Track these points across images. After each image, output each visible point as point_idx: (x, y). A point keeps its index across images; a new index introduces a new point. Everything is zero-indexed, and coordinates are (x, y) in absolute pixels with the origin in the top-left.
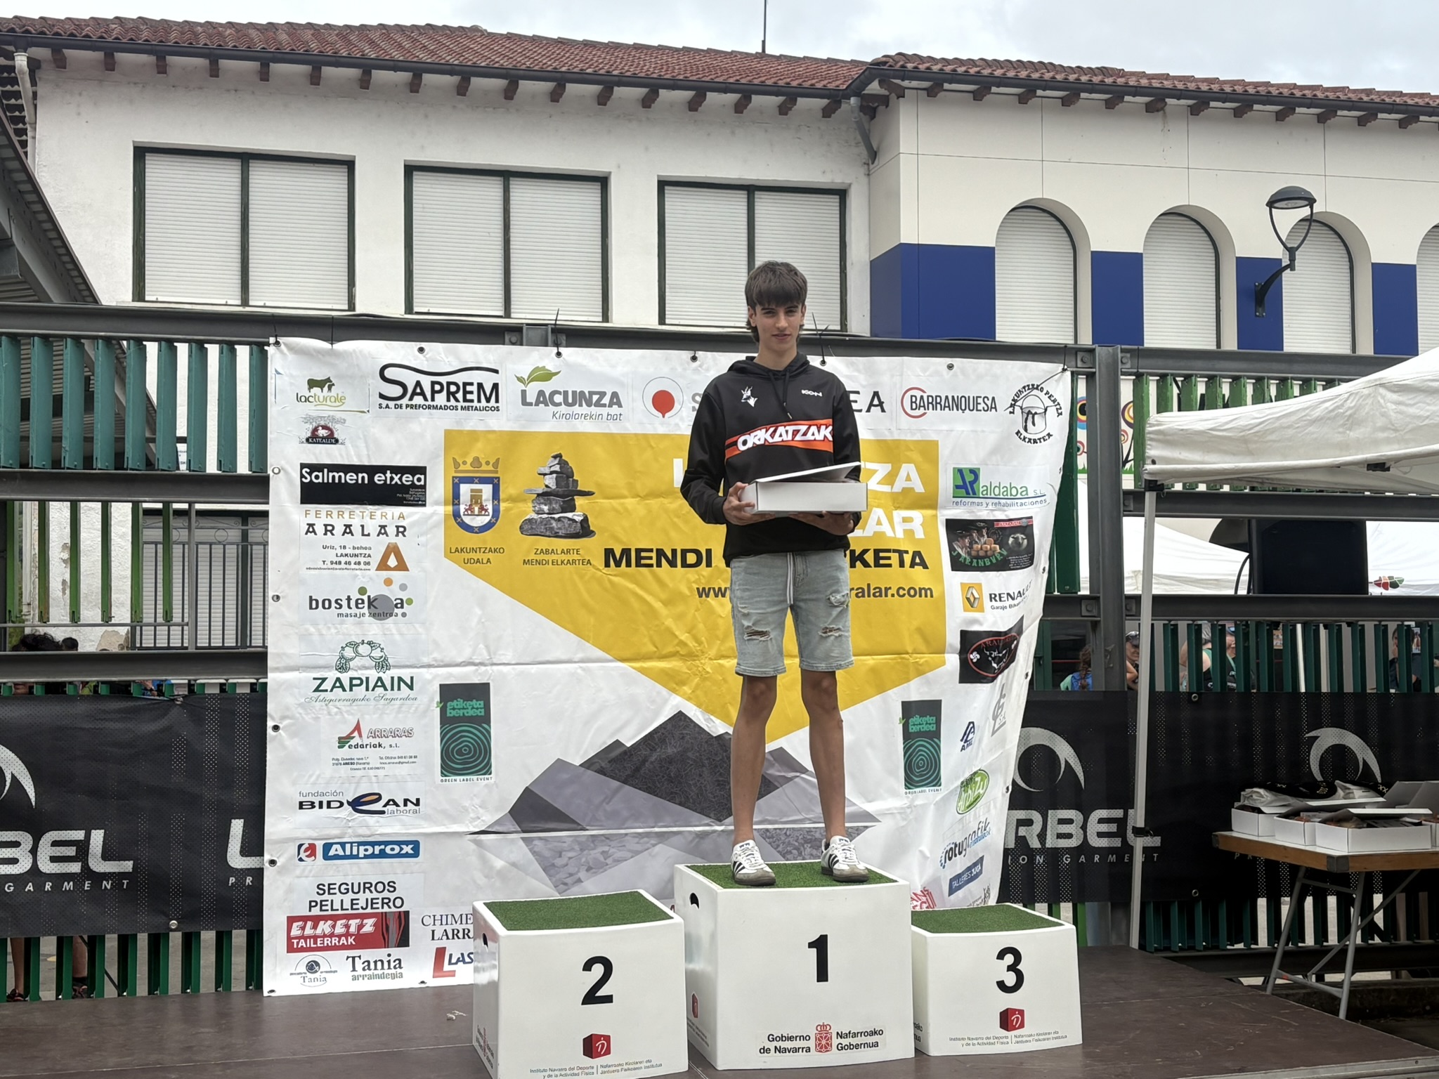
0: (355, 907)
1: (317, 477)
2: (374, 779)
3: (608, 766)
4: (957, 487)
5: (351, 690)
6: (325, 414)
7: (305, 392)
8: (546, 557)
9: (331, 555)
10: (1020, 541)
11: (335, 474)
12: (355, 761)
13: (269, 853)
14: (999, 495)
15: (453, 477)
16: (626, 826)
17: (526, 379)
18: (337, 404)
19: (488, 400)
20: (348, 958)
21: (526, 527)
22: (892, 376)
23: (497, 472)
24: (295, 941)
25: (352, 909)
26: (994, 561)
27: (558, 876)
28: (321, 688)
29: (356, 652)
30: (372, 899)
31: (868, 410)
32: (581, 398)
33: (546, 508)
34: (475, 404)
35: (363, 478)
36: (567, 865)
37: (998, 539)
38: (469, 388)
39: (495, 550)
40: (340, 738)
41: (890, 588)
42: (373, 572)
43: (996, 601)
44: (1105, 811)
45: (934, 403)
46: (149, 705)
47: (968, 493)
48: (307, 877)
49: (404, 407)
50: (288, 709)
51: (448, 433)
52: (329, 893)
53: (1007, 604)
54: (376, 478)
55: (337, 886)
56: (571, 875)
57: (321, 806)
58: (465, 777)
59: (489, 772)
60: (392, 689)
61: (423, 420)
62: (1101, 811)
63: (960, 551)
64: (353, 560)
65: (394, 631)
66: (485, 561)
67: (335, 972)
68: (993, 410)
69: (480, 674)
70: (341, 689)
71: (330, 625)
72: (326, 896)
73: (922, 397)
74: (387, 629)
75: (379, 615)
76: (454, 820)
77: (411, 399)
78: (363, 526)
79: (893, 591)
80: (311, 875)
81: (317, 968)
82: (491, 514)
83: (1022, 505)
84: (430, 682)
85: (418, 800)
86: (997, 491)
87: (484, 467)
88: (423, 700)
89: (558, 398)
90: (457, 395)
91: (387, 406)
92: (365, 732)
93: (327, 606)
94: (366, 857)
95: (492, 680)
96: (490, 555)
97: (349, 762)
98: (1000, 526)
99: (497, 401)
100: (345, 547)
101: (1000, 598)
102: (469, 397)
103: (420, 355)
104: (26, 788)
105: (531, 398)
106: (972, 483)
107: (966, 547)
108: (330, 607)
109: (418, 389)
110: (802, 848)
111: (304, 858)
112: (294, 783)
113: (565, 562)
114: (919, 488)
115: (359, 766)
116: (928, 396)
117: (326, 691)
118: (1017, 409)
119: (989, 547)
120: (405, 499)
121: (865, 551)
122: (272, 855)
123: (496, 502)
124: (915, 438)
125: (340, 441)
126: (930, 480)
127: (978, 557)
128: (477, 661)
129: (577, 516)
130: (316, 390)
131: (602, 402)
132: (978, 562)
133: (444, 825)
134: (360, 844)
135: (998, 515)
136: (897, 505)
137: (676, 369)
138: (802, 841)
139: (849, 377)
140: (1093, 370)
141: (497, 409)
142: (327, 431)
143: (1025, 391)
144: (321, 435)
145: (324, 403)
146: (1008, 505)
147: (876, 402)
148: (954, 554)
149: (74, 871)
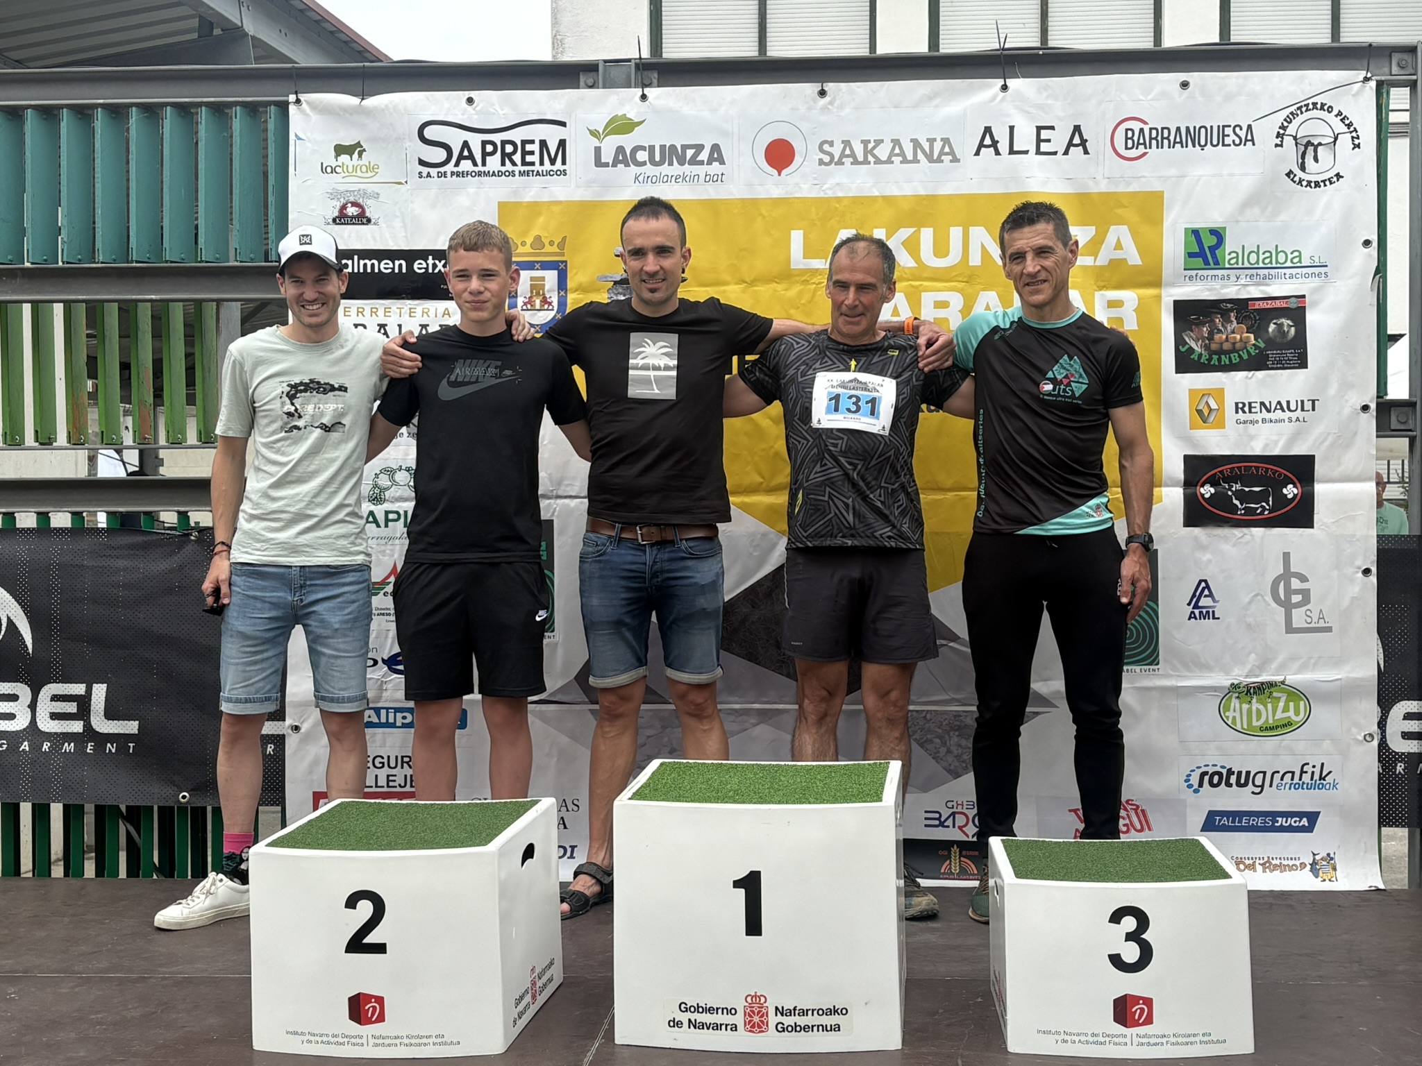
0: (391, 784)
4: (1191, 255)
5: (386, 526)
6: (356, 187)
7: (331, 160)
10: (1286, 329)
11: (367, 261)
13: (292, 716)
14: (1257, 262)
17: (601, 133)
18: (370, 174)
19: (553, 162)
22: (1099, 103)
23: (563, 255)
26: (1245, 357)
29: (392, 479)
31: (1066, 153)
32: (671, 154)
34: (537, 167)
35: (400, 265)
37: (1253, 325)
38: (529, 147)
40: (373, 583)
43: (1244, 412)
46: (158, 539)
47: (1206, 262)
49: (449, 174)
51: (502, 206)
53: (1259, 417)
54: (416, 266)
59: (551, 628)
61: (472, 190)
63: (1193, 345)
68: (1249, 143)
70: (374, 525)
73: (1142, 130)
77: (457, 165)
78: (400, 326)
82: (556, 308)
83: (1291, 277)
86: (1253, 258)
87: (548, 249)
89: (642, 156)
90: (513, 157)
91: (429, 175)
94: (404, 726)
95: (556, 516)
97: (384, 613)
98: (1257, 307)
99: (564, 163)
101: (1250, 407)
102: (529, 158)
103: (469, 108)
104: (23, 633)
105: (607, 157)
106: (1213, 249)
107: (1203, 339)
109: (466, 152)
110: (947, 736)
114: (1134, 258)
116: (1151, 129)
118: (1288, 141)
119: (1238, 337)
122: (294, 720)
123: (562, 293)
124: (1131, 189)
125: (373, 221)
126: (1150, 246)
127: (1220, 352)
130: (344, 158)
131: (698, 159)
132: (1219, 360)
134: (397, 710)
135: (1254, 292)
136: (1102, 284)
137: (798, 109)
138: (948, 729)
139: (1040, 107)
140: (1414, 78)
141: (564, 173)
142: (357, 209)
143: (1302, 113)
144: (350, 214)
145: (354, 174)
146: (1270, 277)
147: (1077, 140)
148: (1183, 350)
149: (75, 731)
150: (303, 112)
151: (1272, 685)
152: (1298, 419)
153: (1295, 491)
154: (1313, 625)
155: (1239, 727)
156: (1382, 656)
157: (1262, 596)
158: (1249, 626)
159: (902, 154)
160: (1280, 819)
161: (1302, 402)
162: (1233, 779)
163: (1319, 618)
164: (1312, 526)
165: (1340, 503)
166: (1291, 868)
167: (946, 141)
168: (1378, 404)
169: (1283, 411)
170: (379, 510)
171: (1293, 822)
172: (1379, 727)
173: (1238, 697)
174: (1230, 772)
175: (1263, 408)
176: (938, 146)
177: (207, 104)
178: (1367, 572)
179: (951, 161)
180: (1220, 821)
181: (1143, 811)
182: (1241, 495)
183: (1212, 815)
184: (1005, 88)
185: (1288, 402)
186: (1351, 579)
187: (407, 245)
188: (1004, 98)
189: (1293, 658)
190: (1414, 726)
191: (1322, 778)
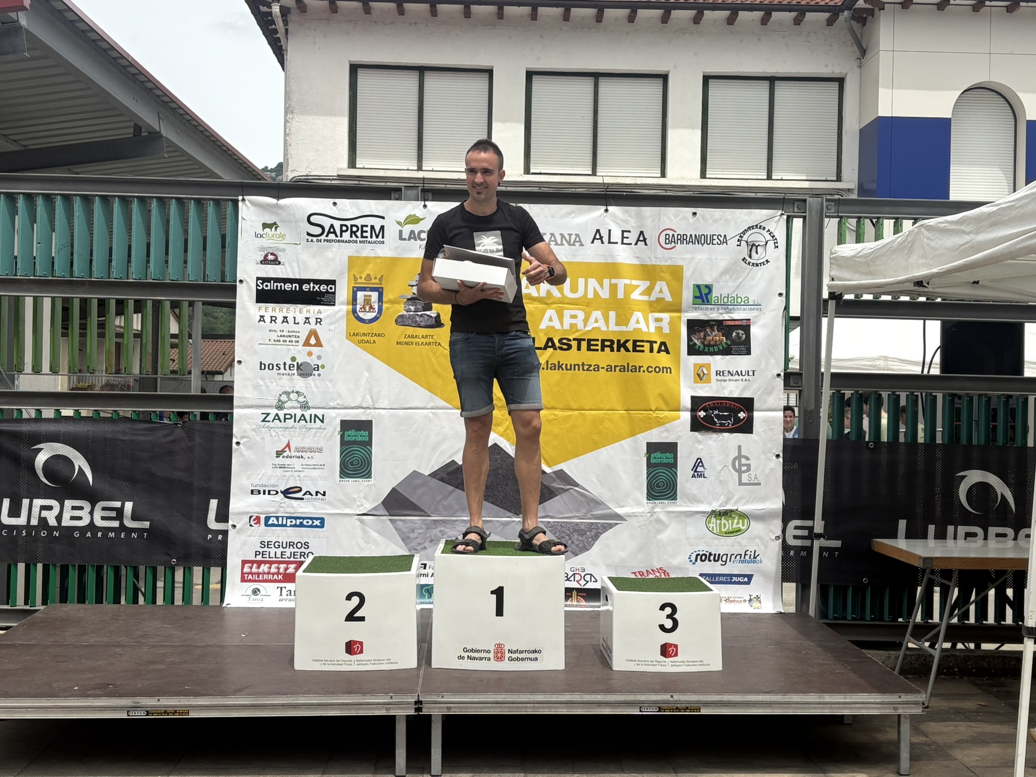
0: (283, 556)
1: (267, 286)
2: (298, 478)
3: (446, 477)
4: (696, 297)
5: (285, 421)
6: (273, 246)
8: (412, 340)
9: (274, 336)
10: (741, 335)
11: (278, 284)
12: (286, 466)
13: (231, 520)
14: (728, 302)
15: (353, 287)
16: (456, 515)
17: (403, 223)
18: (281, 239)
19: (377, 237)
20: (278, 587)
21: (399, 320)
22: (653, 221)
23: (381, 284)
24: (246, 575)
25: (282, 558)
26: (721, 348)
27: (411, 545)
28: (266, 420)
29: (288, 397)
30: (294, 552)
31: (636, 244)
33: (413, 308)
34: (369, 239)
35: (296, 287)
36: (417, 538)
37: (725, 333)
38: (365, 229)
39: (379, 335)
40: (277, 451)
41: (642, 366)
42: (300, 347)
43: (720, 375)
44: (799, 521)
45: (682, 239)
46: (162, 426)
47: (703, 301)
48: (254, 536)
49: (323, 241)
50: (245, 431)
51: (350, 258)
52: (268, 547)
53: (727, 378)
54: (304, 287)
55: (273, 543)
56: (420, 544)
57: (264, 493)
58: (355, 479)
59: (370, 477)
60: (311, 422)
61: (335, 250)
62: (796, 521)
63: (696, 341)
64: (288, 339)
65: (313, 385)
66: (372, 342)
67: (269, 595)
68: (725, 244)
69: (367, 414)
70: (278, 421)
71: (273, 380)
72: (266, 549)
73: (673, 235)
74: (308, 384)
75: (303, 374)
76: (346, 505)
77: (327, 236)
78: (295, 318)
79: (645, 368)
80: (258, 534)
81: (258, 593)
82: (377, 311)
83: (744, 310)
84: (335, 418)
85: (324, 492)
86: (726, 300)
87: (373, 281)
88: (330, 429)
89: (424, 236)
90: (357, 233)
91: (312, 241)
92: (293, 449)
93: (271, 368)
94: (291, 526)
95: (375, 419)
96: (375, 338)
97: (282, 467)
98: (727, 324)
99: (383, 237)
100: (283, 331)
101: (723, 373)
102: (365, 234)
103: (334, 208)
104: (87, 474)
105: (406, 235)
106: (707, 295)
107: (701, 339)
108: (273, 369)
109: (332, 230)
110: (572, 535)
111: (253, 525)
112: (248, 478)
113: (424, 344)
114: (668, 298)
115: (288, 469)
116: (678, 235)
117: (269, 421)
118: (743, 243)
119: (718, 338)
120: (322, 301)
121: (627, 341)
122: (233, 522)
123: (380, 304)
124: (667, 264)
125: (282, 263)
126: (676, 293)
127: (709, 345)
128: (365, 406)
129: (433, 313)
130: (268, 230)
132: (709, 349)
133: (340, 509)
134: (288, 518)
135: (726, 317)
136: (652, 310)
138: (572, 531)
139: (624, 221)
140: (805, 214)
141: (383, 242)
142: (273, 257)
143: (750, 230)
144: (270, 259)
145: (272, 238)
146: (734, 309)
147: (641, 238)
148: (691, 344)
149: (115, 526)
150: (246, 206)
151: (731, 511)
152: (746, 380)
153: (744, 415)
154: (751, 482)
155: (715, 532)
156: (784, 498)
157: (727, 467)
158: (721, 481)
159: (555, 241)
160: (734, 578)
161: (748, 371)
162: (712, 558)
163: (755, 478)
164: (752, 433)
165: (766, 421)
166: (739, 602)
167: (577, 235)
168: (785, 373)
169: (739, 375)
170: (281, 414)
171: (740, 579)
172: (782, 533)
173: (715, 517)
174: (710, 554)
175: (729, 374)
176: (573, 237)
177: (194, 199)
178: (778, 456)
179: (580, 245)
181: (668, 573)
182: (717, 416)
184: (606, 210)
185: (741, 371)
186: (770, 460)
187: (300, 276)
188: (606, 215)
189: (742, 498)
190: (799, 533)
191: (755, 558)
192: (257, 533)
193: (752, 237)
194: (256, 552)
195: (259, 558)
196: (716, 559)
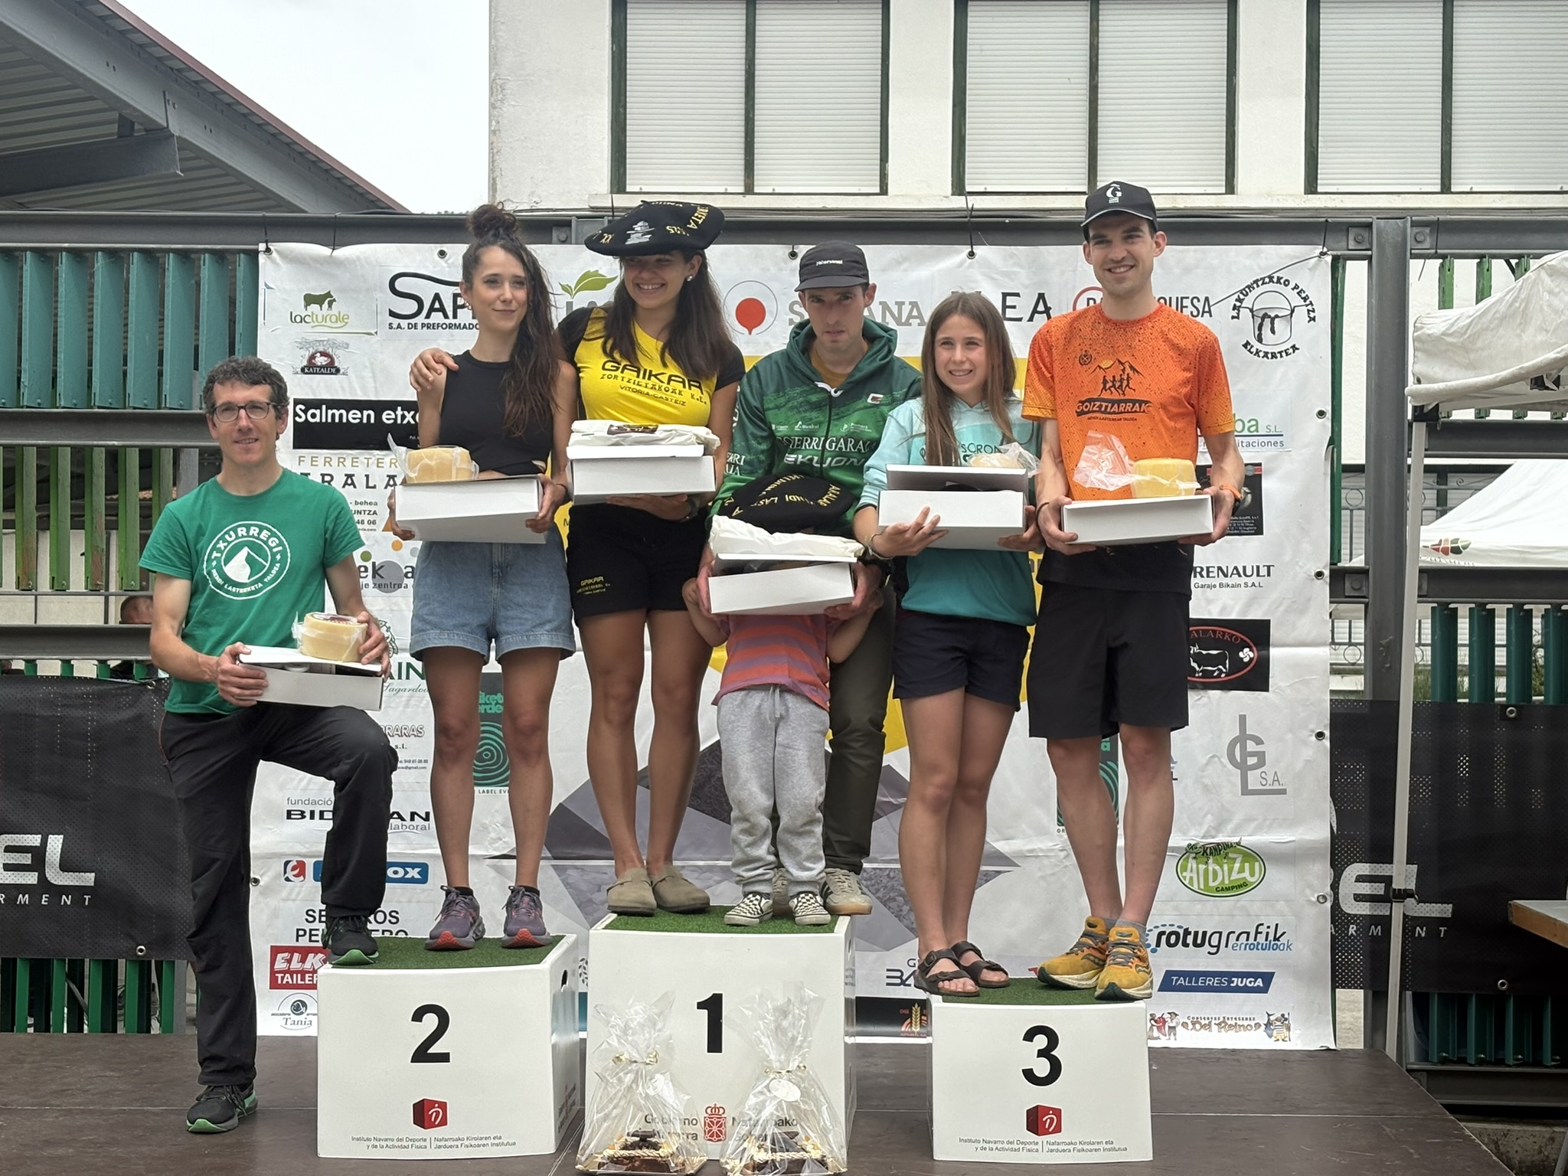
6: (325, 338)
11: (335, 411)
17: (573, 287)
18: (339, 324)
22: (1062, 273)
24: (280, 976)
31: (1031, 319)
35: (369, 416)
42: (379, 533)
43: (1202, 576)
48: (294, 900)
49: (419, 326)
53: (1216, 582)
57: (312, 817)
58: (485, 788)
60: (400, 677)
62: (1360, 865)
65: (403, 607)
68: (1207, 315)
74: (395, 604)
75: (386, 586)
77: (428, 316)
78: (367, 476)
80: (300, 898)
81: (303, 1009)
83: (1248, 445)
85: (427, 814)
91: (399, 326)
101: (1207, 572)
109: (437, 304)
111: (291, 878)
112: (282, 787)
118: (1245, 313)
125: (342, 371)
130: (314, 307)
137: (769, 270)
139: (1006, 274)
140: (1369, 253)
142: (326, 359)
143: (1258, 286)
144: (319, 364)
145: (323, 323)
147: (1041, 308)
149: (30, 882)
150: (274, 262)
151: (1227, 846)
152: (1253, 584)
153: (1252, 655)
154: (1268, 787)
155: (1195, 887)
156: (1335, 818)
157: (1219, 758)
158: (1206, 787)
160: (1235, 979)
161: (1258, 567)
162: (1190, 939)
163: (1274, 781)
164: (1266, 689)
165: (1296, 667)
166: (1246, 1028)
167: (914, 304)
168: (1331, 571)
169: (1240, 576)
171: (1248, 982)
172: (1332, 889)
173: (1195, 858)
174: (1187, 932)
175: (1220, 572)
176: (906, 309)
177: (176, 251)
178: (1320, 735)
179: (919, 325)
180: (1177, 980)
182: (1198, 658)
183: (1169, 974)
184: (972, 254)
185: (1244, 568)
186: (1305, 743)
187: (376, 395)
188: (970, 264)
189: (1249, 820)
190: (1366, 888)
191: (1275, 939)
192: (299, 894)
193: (1265, 299)
194: (298, 930)
195: (304, 942)
196: (1199, 941)
